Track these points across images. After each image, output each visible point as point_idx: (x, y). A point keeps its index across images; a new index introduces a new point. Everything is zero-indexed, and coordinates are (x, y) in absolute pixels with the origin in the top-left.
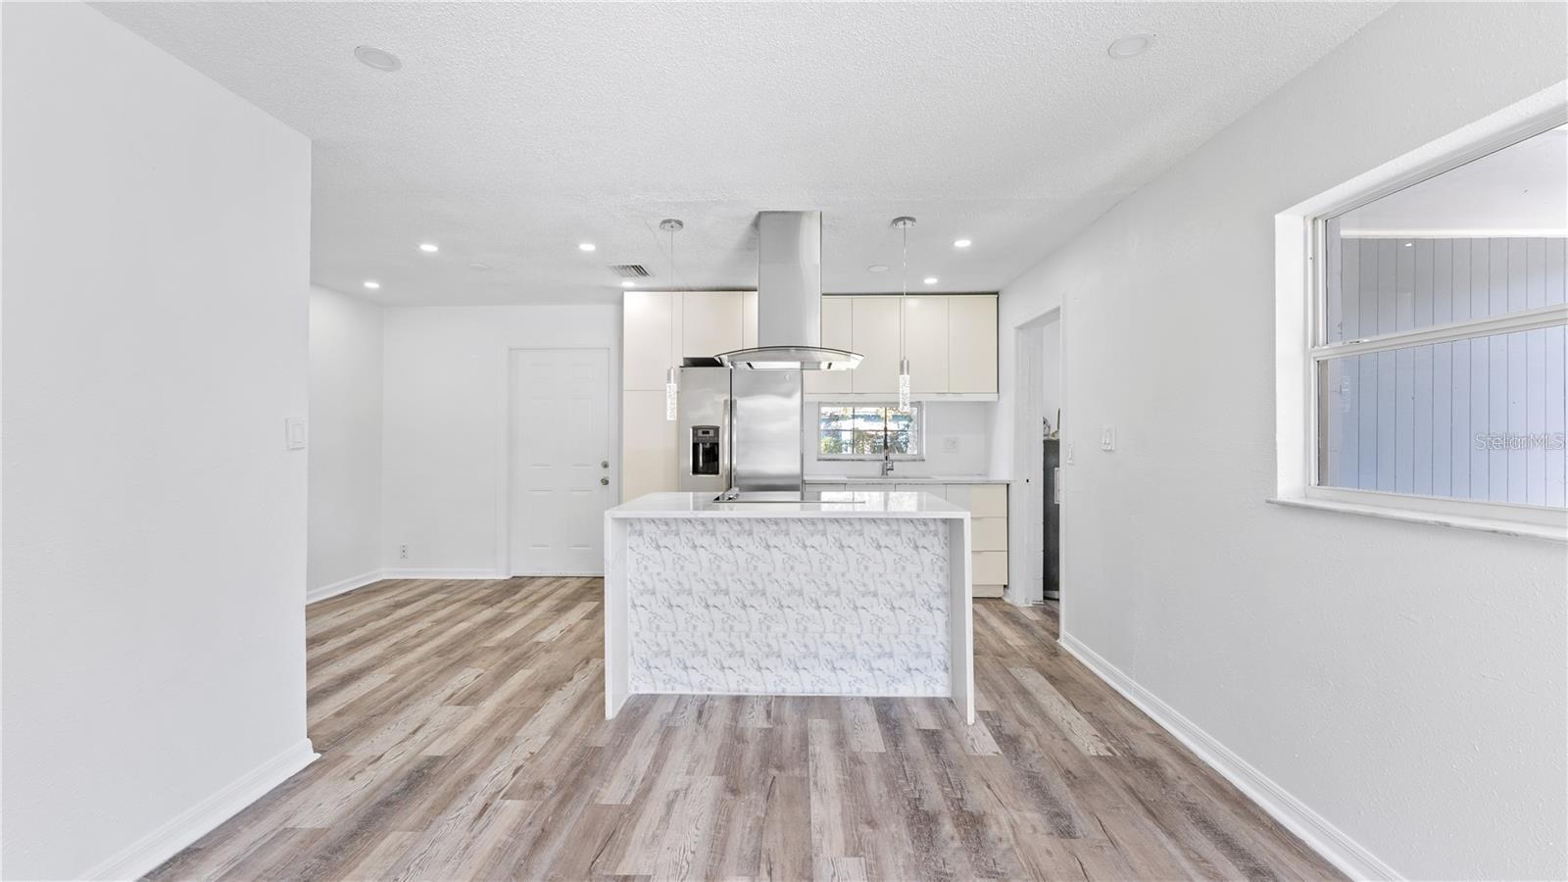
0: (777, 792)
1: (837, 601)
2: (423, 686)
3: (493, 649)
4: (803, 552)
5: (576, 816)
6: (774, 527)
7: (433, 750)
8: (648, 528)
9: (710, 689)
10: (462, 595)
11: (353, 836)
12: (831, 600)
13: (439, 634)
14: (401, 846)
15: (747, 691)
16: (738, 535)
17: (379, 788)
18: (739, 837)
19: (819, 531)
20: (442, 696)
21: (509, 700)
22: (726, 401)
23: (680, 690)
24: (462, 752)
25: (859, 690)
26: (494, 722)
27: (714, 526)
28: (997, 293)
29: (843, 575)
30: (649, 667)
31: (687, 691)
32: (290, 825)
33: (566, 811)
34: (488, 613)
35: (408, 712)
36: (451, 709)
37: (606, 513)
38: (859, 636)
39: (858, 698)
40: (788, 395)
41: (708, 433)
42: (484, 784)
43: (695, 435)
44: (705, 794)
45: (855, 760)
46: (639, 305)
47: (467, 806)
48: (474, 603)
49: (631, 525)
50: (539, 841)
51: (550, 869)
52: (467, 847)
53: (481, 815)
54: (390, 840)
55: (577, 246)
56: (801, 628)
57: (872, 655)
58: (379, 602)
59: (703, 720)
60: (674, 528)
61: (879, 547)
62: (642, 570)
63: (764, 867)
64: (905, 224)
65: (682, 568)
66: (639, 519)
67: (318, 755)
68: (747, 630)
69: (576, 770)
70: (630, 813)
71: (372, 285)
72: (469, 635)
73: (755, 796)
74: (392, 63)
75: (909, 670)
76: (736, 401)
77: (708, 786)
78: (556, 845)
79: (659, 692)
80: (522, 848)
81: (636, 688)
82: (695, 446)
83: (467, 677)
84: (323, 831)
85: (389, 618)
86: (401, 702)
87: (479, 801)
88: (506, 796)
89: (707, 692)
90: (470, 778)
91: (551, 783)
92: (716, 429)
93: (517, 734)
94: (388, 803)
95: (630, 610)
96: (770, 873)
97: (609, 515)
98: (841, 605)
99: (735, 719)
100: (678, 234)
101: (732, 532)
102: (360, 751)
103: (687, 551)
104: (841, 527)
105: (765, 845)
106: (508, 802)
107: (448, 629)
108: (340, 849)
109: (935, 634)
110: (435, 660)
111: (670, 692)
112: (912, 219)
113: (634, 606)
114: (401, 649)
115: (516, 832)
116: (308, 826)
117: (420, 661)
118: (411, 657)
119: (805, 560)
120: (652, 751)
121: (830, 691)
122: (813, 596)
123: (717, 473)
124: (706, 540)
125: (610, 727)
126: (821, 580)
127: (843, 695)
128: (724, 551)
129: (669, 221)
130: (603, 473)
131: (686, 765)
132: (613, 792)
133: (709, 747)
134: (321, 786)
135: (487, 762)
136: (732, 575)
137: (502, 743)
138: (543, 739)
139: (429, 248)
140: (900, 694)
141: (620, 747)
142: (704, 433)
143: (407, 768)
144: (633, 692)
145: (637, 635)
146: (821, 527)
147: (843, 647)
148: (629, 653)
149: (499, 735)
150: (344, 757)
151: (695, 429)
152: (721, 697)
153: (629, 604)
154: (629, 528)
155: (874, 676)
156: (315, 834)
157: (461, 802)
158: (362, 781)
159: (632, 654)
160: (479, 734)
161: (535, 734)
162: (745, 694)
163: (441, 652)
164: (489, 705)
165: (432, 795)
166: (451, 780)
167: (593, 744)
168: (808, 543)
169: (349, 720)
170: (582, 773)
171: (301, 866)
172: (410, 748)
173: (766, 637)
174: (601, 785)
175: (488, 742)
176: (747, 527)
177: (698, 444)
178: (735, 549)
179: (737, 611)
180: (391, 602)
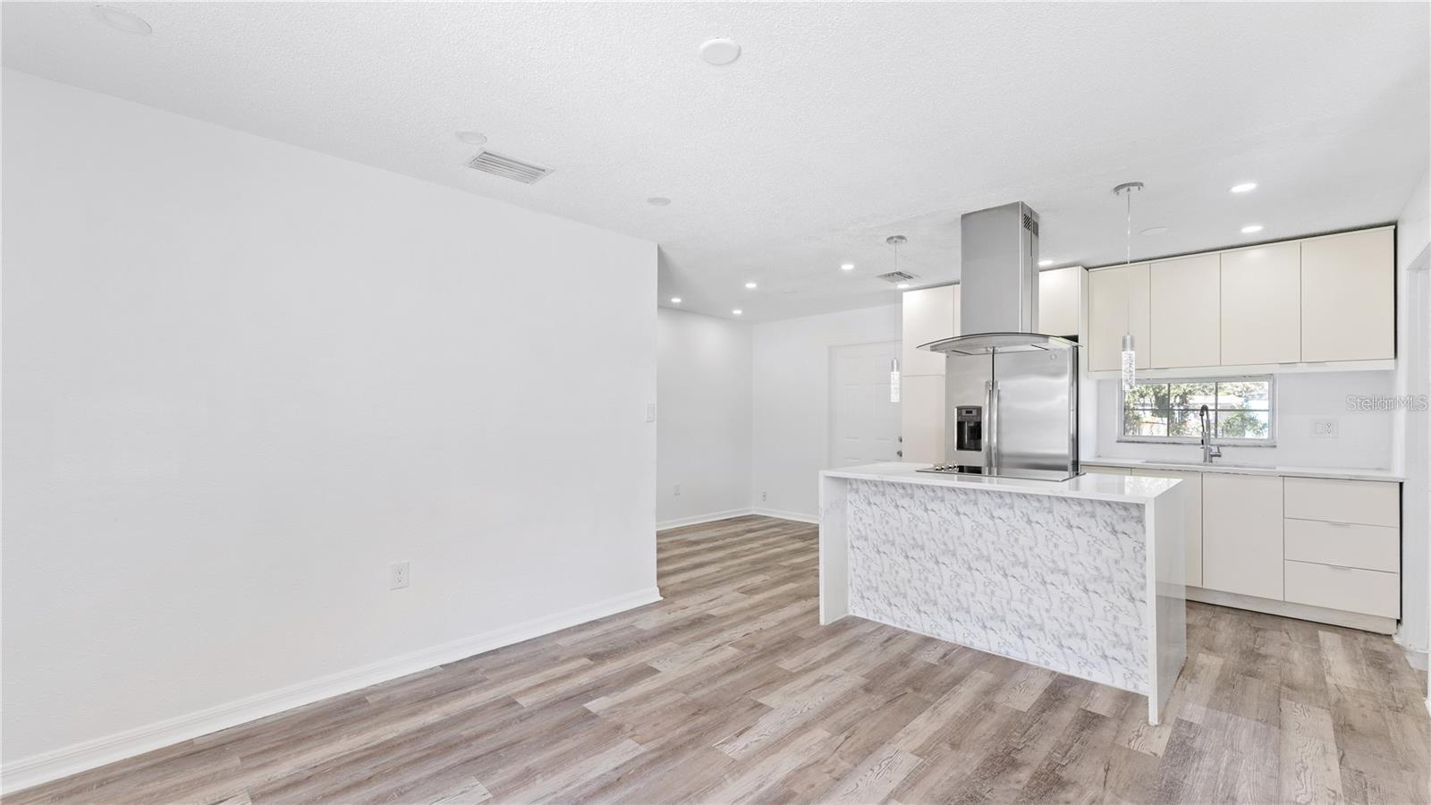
0: (899, 702)
1: (1025, 573)
2: (732, 578)
3: (785, 567)
4: (991, 522)
5: (761, 666)
6: (963, 497)
7: (712, 612)
8: (863, 488)
9: (908, 626)
10: (790, 531)
11: (654, 637)
12: (1018, 571)
13: (762, 551)
14: (670, 649)
15: (939, 635)
16: (932, 500)
17: (677, 621)
18: (845, 715)
19: (1006, 504)
20: (736, 587)
21: (771, 598)
22: (987, 383)
23: (885, 621)
24: (727, 617)
25: (1047, 663)
26: (753, 607)
27: (913, 490)
28: (1395, 224)
29: (1031, 549)
30: (863, 597)
31: (891, 623)
32: (634, 624)
33: (754, 663)
34: (799, 545)
35: (714, 590)
36: (736, 594)
37: (821, 472)
38: (1047, 611)
39: (1043, 670)
40: (1057, 374)
41: (971, 412)
42: (726, 636)
43: (959, 414)
44: (845, 685)
45: (989, 707)
46: (914, 301)
47: (710, 643)
48: (794, 538)
49: (851, 484)
50: (730, 671)
51: (727, 685)
52: (696, 660)
53: (713, 649)
54: (667, 645)
55: (840, 267)
56: (988, 591)
57: (1062, 632)
58: (741, 527)
59: (886, 645)
60: (881, 489)
61: (1070, 527)
62: (858, 520)
63: (846, 734)
64: (1129, 190)
65: (887, 522)
66: (856, 480)
67: (662, 598)
68: (940, 582)
69: (778, 646)
70: (791, 676)
71: (737, 312)
72: (777, 556)
73: (880, 699)
74: (666, 202)
75: (1105, 657)
76: (997, 382)
77: (854, 680)
78: (739, 676)
79: (870, 618)
80: (723, 669)
81: (854, 612)
82: (960, 425)
83: (757, 580)
84: (645, 631)
85: (740, 538)
86: (716, 583)
87: (717, 642)
88: (732, 645)
89: (906, 628)
90: (721, 630)
91: (760, 647)
92: (979, 410)
93: (762, 617)
94: (676, 629)
95: (849, 549)
96: (847, 738)
97: (823, 473)
98: (1029, 577)
99: (913, 651)
100: (902, 246)
101: (927, 497)
102: (680, 602)
103: (891, 509)
104: (1029, 502)
105: (859, 724)
106: (730, 648)
107: (766, 550)
108: (646, 641)
109: (1137, 627)
110: (748, 566)
111: (878, 621)
112: (1139, 185)
113: (853, 547)
114: (734, 556)
115: (723, 663)
116: (640, 627)
117: (740, 565)
118: (736, 562)
119: (993, 530)
120: (833, 651)
121: (1015, 655)
122: (1001, 564)
123: (980, 450)
124: (905, 502)
125: (819, 630)
126: (1008, 551)
127: (1028, 662)
128: (920, 513)
129: (892, 238)
130: (898, 447)
131: (848, 665)
132: (788, 664)
133: (875, 660)
134: (656, 612)
135: (735, 625)
136: (927, 533)
137: (749, 619)
138: (773, 624)
139: (751, 286)
140: (1094, 679)
141: (814, 642)
142: (967, 412)
143: (695, 616)
144: (851, 613)
145: (854, 570)
146: (1008, 500)
147: (1031, 617)
148: (849, 583)
149: (750, 615)
150: (672, 603)
151: (959, 409)
152: (915, 634)
153: (849, 546)
154: (849, 487)
155: (1064, 653)
156: (641, 631)
157: (708, 640)
158: (673, 615)
159: (851, 585)
160: (741, 611)
161: (771, 620)
162: (937, 637)
163: (754, 563)
164: (757, 598)
165: (698, 632)
166: (711, 628)
167: (799, 635)
168: (995, 514)
169: (686, 586)
170: (781, 648)
171: (628, 641)
172: (704, 607)
173: (957, 593)
174: (786, 658)
175: (744, 616)
176: (940, 494)
177: (964, 423)
178: (930, 512)
179: (931, 565)
180: (747, 528)
